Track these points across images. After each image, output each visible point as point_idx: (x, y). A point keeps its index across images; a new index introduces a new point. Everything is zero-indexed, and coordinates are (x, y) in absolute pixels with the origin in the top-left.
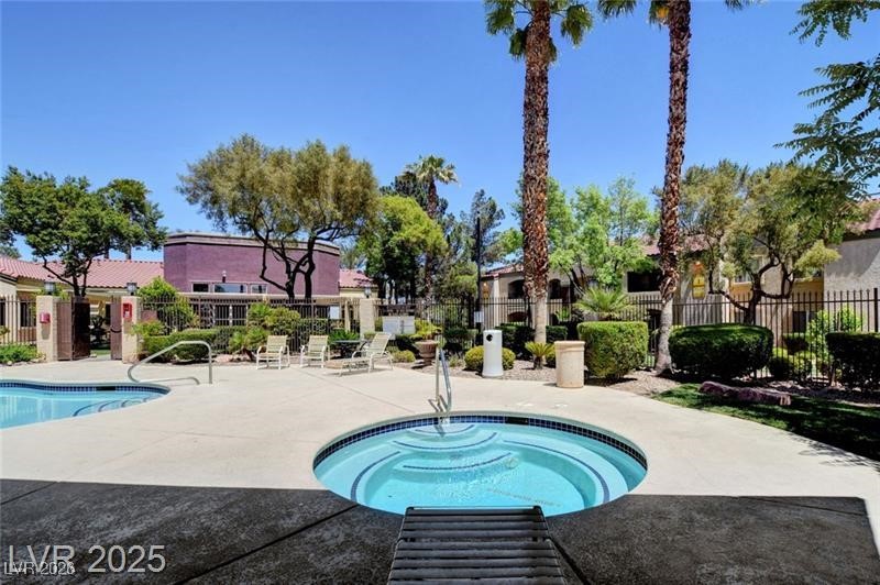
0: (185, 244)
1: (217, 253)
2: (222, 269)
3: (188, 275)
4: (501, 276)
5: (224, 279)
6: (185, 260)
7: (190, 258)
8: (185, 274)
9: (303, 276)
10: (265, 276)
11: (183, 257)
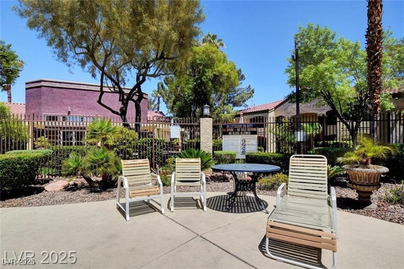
0: (40, 87)
1: (64, 94)
2: (68, 106)
3: (43, 110)
4: (244, 114)
5: (69, 113)
6: (41, 98)
7: (43, 98)
8: (40, 109)
9: (134, 104)
10: (102, 102)
11: (39, 96)
